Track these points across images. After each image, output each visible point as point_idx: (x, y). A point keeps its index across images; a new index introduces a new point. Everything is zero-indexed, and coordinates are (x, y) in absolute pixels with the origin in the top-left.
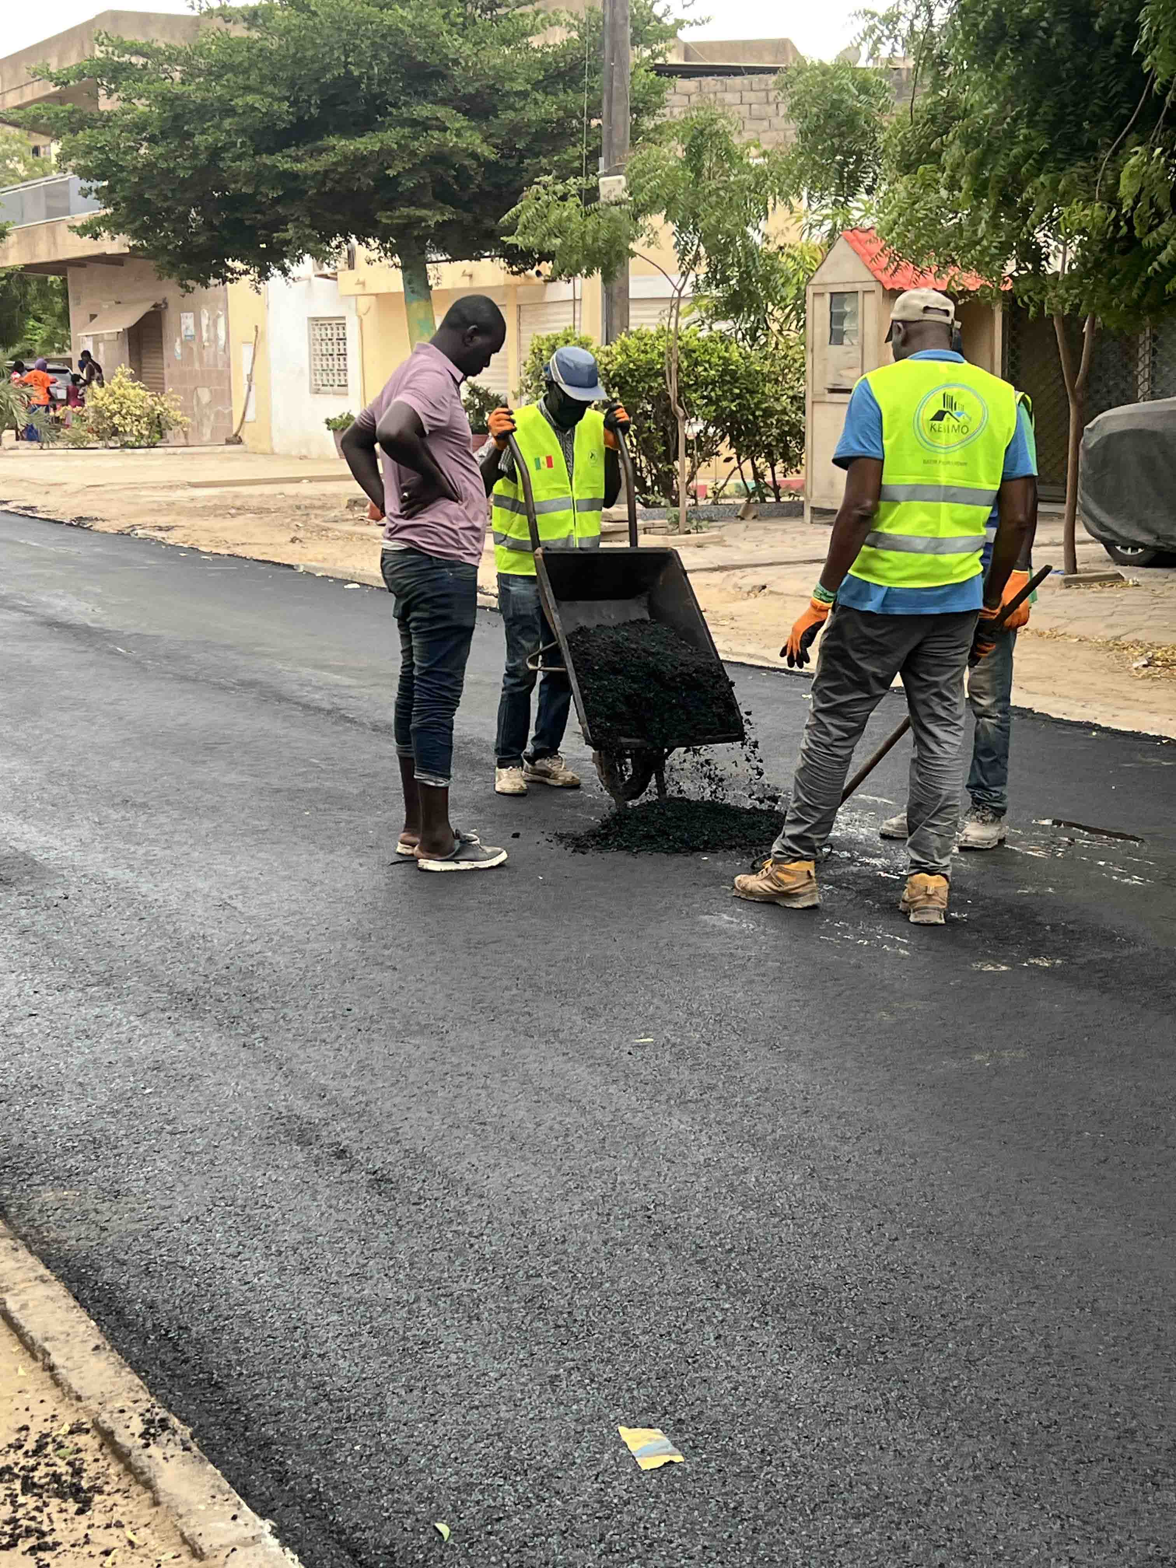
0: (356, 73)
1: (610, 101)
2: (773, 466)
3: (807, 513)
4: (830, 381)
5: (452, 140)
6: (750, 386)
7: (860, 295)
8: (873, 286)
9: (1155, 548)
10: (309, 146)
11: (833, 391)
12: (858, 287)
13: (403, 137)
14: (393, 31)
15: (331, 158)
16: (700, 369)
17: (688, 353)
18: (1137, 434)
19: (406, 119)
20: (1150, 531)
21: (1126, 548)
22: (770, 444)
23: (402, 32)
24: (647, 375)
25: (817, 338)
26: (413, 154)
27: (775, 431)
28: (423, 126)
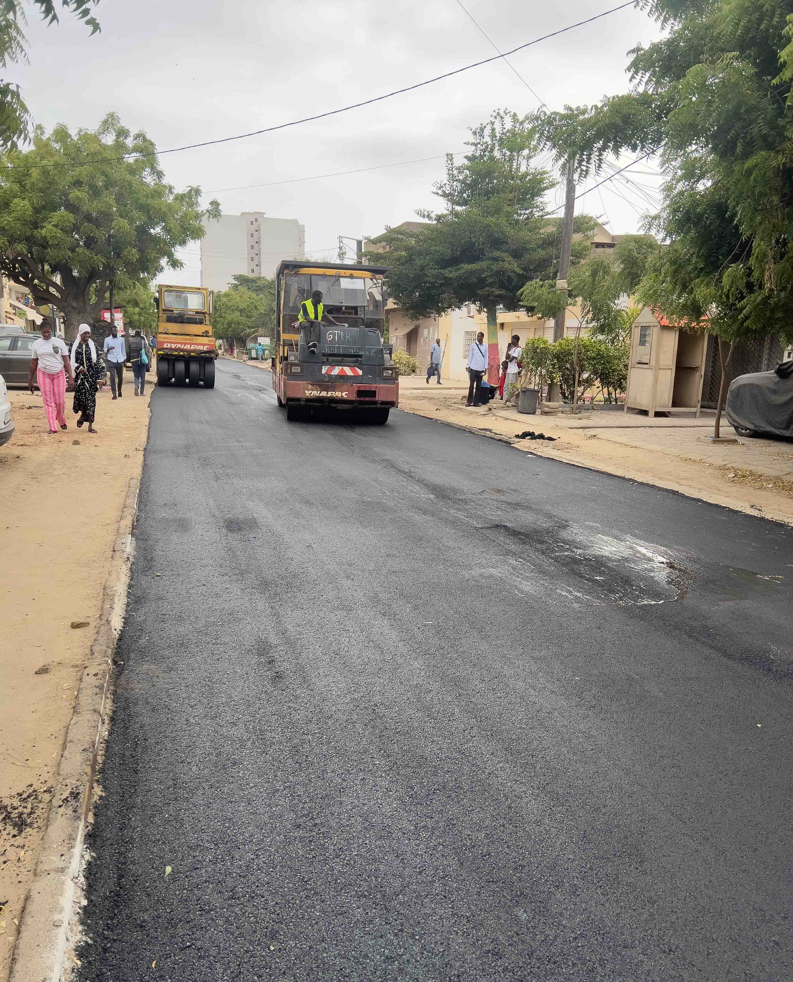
0: (474, 240)
1: (563, 252)
2: (615, 391)
3: (626, 409)
4: (638, 359)
5: (506, 265)
6: (608, 360)
7: (652, 327)
8: (657, 324)
9: (754, 430)
10: (456, 267)
11: (638, 363)
12: (651, 324)
13: (489, 264)
14: (488, 226)
15: (462, 271)
16: (589, 353)
17: (585, 346)
18: (751, 386)
19: (490, 257)
20: (753, 424)
21: (743, 430)
22: (614, 383)
23: (491, 226)
24: (568, 355)
25: (635, 343)
26: (492, 270)
27: (616, 378)
28: (496, 259)
